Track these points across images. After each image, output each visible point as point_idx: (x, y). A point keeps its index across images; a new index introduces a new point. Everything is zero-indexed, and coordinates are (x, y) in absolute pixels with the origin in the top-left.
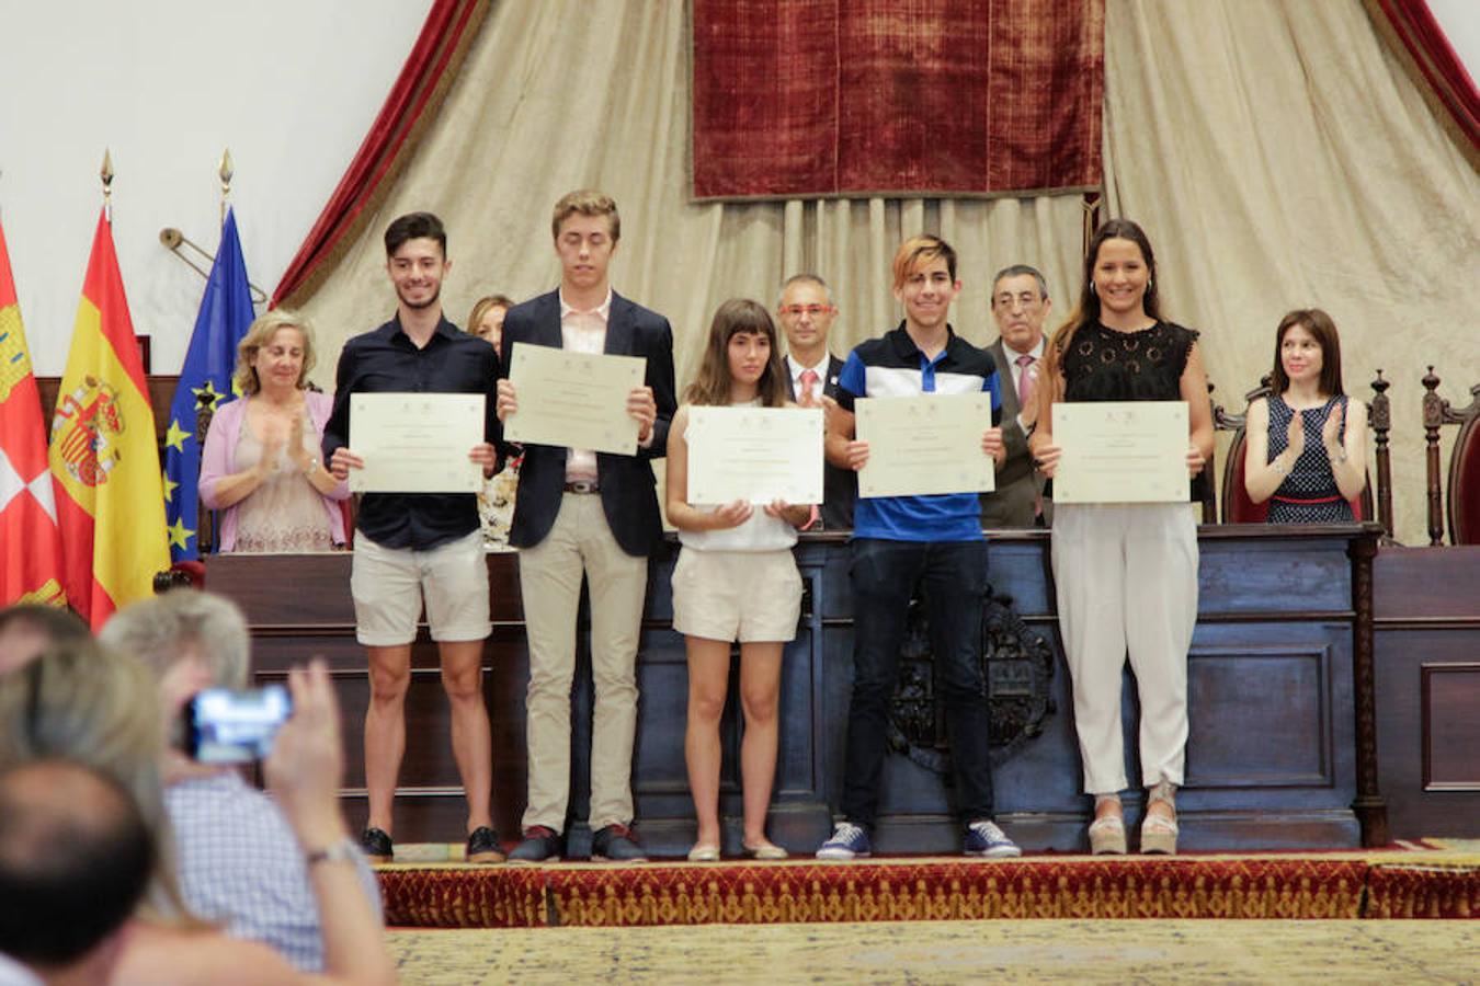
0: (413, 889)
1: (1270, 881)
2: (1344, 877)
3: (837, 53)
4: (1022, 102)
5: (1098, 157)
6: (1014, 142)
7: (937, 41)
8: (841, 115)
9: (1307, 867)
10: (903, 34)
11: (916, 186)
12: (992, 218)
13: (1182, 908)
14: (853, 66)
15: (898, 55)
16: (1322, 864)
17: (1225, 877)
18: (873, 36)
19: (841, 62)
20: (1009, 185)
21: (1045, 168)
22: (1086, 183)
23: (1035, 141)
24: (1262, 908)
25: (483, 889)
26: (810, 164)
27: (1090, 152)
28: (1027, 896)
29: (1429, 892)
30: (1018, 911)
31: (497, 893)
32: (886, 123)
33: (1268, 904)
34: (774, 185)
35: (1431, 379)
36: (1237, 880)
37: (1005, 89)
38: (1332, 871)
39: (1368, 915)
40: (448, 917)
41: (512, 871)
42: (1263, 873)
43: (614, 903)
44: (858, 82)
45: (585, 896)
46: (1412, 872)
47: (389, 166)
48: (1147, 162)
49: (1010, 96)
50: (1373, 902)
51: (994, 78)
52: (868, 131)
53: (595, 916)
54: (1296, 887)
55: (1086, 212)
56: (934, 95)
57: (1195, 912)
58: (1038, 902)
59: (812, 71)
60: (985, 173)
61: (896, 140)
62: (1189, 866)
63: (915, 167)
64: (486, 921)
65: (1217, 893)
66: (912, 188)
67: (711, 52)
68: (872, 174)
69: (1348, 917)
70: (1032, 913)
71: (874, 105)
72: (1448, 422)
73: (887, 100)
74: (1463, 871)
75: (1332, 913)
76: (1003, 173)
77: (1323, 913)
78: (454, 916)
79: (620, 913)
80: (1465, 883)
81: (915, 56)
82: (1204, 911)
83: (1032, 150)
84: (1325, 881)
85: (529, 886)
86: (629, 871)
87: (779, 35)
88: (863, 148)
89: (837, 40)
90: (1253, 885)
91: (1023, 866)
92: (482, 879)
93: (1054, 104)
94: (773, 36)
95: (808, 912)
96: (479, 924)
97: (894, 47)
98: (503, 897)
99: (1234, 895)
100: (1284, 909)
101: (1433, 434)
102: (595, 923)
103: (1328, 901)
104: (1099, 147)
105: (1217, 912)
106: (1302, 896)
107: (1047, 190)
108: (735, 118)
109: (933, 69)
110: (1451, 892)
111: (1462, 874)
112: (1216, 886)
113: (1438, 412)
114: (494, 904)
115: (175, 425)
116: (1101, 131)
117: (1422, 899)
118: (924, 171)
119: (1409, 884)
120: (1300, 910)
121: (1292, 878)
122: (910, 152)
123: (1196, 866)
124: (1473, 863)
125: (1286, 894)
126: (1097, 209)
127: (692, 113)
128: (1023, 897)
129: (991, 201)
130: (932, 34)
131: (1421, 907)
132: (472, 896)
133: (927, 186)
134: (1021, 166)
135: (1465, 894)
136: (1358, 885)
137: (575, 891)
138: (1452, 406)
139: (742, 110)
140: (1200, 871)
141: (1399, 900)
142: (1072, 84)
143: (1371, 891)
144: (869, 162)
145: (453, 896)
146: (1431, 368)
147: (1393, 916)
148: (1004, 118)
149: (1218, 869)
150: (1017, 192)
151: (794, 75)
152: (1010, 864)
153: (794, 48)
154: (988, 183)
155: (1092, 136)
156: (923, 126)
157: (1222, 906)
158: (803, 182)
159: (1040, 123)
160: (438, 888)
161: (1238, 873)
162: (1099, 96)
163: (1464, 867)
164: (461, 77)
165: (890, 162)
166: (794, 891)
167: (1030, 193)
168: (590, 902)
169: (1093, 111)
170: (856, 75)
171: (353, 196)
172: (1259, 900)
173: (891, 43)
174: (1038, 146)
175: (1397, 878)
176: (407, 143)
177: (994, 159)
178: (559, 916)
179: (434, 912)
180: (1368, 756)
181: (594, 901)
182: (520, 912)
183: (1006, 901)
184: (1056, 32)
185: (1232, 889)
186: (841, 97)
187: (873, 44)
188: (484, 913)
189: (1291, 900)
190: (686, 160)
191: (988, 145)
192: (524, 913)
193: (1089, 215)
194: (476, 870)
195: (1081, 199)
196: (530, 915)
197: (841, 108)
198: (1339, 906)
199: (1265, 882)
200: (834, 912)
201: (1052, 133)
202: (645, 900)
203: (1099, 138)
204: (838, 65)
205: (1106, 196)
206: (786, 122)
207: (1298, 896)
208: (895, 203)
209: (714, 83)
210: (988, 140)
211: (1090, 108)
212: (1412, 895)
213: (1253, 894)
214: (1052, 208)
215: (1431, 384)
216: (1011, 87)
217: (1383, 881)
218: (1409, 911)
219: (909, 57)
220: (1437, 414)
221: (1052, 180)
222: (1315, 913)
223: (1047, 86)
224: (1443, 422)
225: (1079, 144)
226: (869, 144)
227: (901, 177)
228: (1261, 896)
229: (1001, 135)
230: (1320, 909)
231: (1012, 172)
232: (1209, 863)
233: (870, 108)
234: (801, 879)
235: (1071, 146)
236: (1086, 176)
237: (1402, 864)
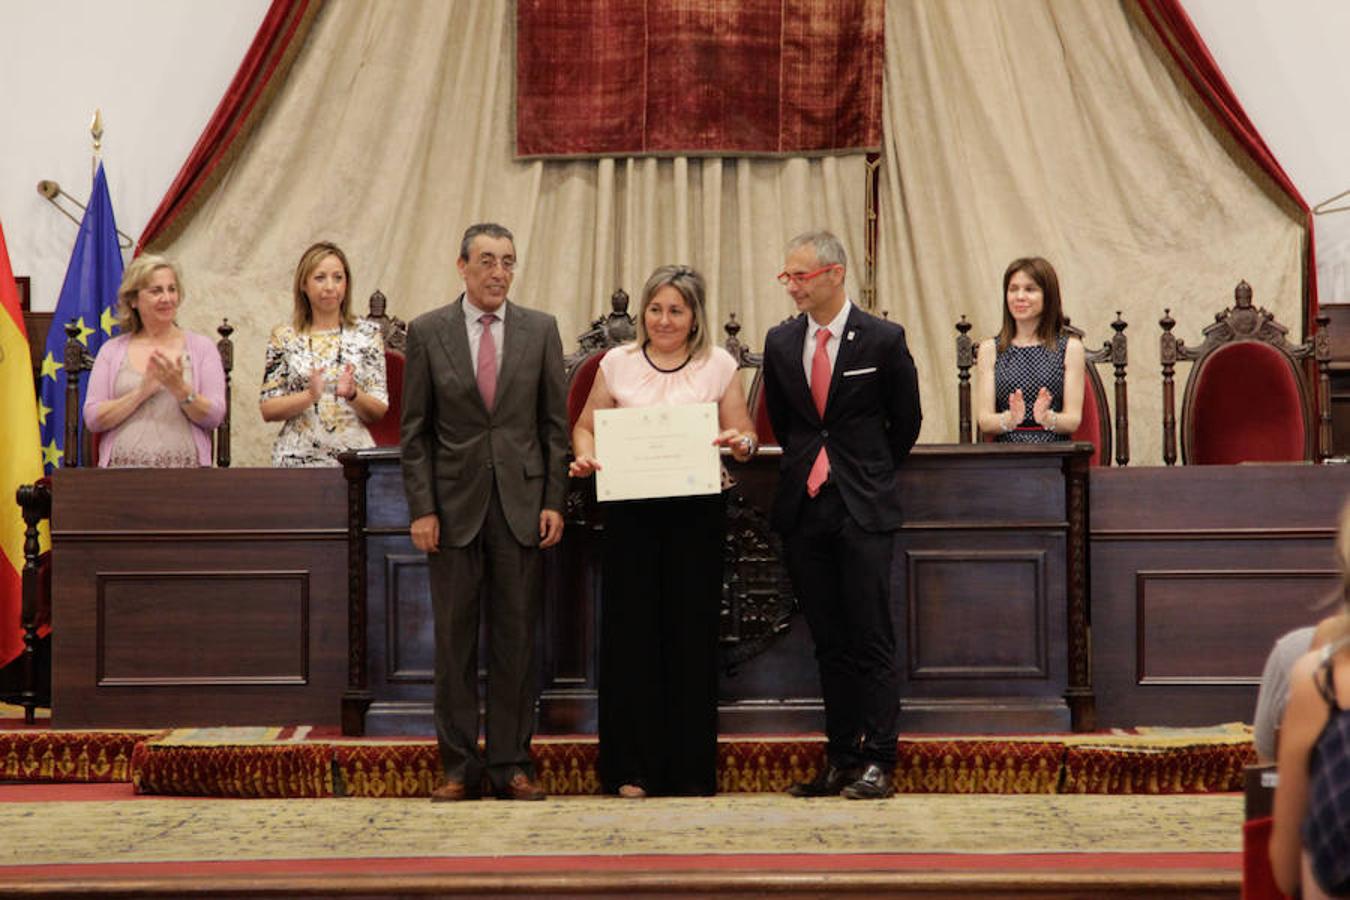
0: (219, 764)
1: (979, 760)
2: (1044, 757)
3: (646, 26)
4: (812, 71)
5: (879, 121)
6: (804, 107)
7: (734, 16)
8: (648, 83)
9: (1011, 748)
10: (703, 9)
11: (715, 146)
12: (784, 175)
13: (900, 783)
14: (659, 38)
15: (699, 29)
16: (1024, 745)
17: (938, 756)
18: (677, 11)
19: (650, 33)
20: (798, 146)
21: (831, 130)
22: (866, 145)
23: (822, 107)
24: (971, 784)
25: (279, 763)
26: (621, 125)
27: (871, 117)
28: (762, 772)
29: (1123, 770)
30: (753, 786)
31: (291, 767)
32: (688, 90)
33: (976, 782)
34: (585, 146)
35: (1168, 321)
36: (948, 759)
37: (795, 60)
38: (1033, 751)
39: (1065, 790)
40: (249, 788)
41: (304, 746)
42: (971, 752)
43: (394, 775)
44: (664, 52)
45: (367, 769)
46: (1106, 752)
47: (241, 125)
48: (923, 125)
49: (800, 66)
50: (1070, 779)
51: (786, 50)
52: (673, 97)
53: (377, 788)
54: (1001, 766)
55: (867, 172)
56: (732, 65)
57: (912, 787)
58: (772, 777)
59: (622, 43)
60: (778, 135)
61: (698, 105)
62: (905, 746)
63: (714, 130)
64: (282, 793)
65: (931, 771)
66: (711, 148)
67: (533, 24)
68: (676, 136)
69: (1047, 792)
70: (768, 788)
71: (679, 74)
72: (1183, 360)
73: (690, 70)
74: (1153, 752)
75: (1033, 789)
76: (793, 135)
77: (1025, 789)
78: (254, 787)
79: (399, 784)
80: (1155, 762)
81: (716, 30)
82: (919, 787)
83: (820, 115)
84: (1027, 760)
85: (318, 761)
86: (408, 747)
87: (595, 11)
88: (668, 112)
89: (646, 15)
90: (963, 764)
91: (759, 746)
92: (278, 754)
93: (839, 73)
94: (590, 12)
95: (566, 785)
96: (276, 795)
97: (698, 23)
98: (297, 771)
99: (946, 772)
100: (991, 785)
101: (1168, 370)
102: (377, 794)
103: (1030, 779)
104: (880, 112)
105: (931, 788)
106: (1007, 773)
107: (833, 150)
108: (554, 84)
109: (731, 42)
110: (1143, 771)
111: (1151, 755)
112: (931, 764)
113: (1173, 351)
114: (289, 776)
115: (50, 357)
116: (881, 95)
117: (1116, 777)
118: (722, 134)
119: (1103, 763)
120: (1005, 786)
121: (998, 758)
122: (710, 114)
123: (913, 746)
124: (1162, 745)
125: (993, 772)
126: (877, 169)
127: (515, 79)
128: (758, 773)
129: (782, 160)
130: (730, 10)
131: (1115, 785)
132: (269, 768)
133: (726, 147)
134: (810, 129)
135: (1154, 773)
136: (1056, 764)
137: (359, 765)
138: (1186, 344)
139: (560, 78)
140: (916, 751)
141: (1096, 779)
142: (856, 54)
143: (1068, 769)
144: (674, 126)
145: (254, 770)
146: (1167, 311)
147: (1089, 792)
148: (795, 86)
149: (932, 748)
150: (805, 152)
151: (607, 47)
152: (747, 743)
153: (607, 23)
154: (780, 144)
155: (873, 101)
156: (722, 93)
157: (936, 783)
158: (613, 141)
159: (827, 90)
160: (241, 762)
161: (949, 753)
162: (880, 67)
163: (1154, 748)
164: (307, 46)
165: (693, 124)
166: (555, 768)
167: (819, 153)
168: (372, 775)
169: (874, 80)
170: (662, 47)
171: (210, 152)
172: (969, 777)
173: (694, 18)
174: (825, 111)
175: (1092, 757)
176: (258, 106)
177: (786, 122)
178: (345, 787)
179: (238, 784)
180: (1079, 650)
181: (375, 774)
182: (310, 784)
183: (744, 776)
184: (841, 9)
185: (944, 767)
186: (649, 66)
187: (677, 19)
188: (281, 784)
189: (997, 777)
190: (510, 122)
191: (781, 110)
192: (314, 785)
193: (870, 173)
194: (274, 746)
195: (863, 159)
196: (318, 787)
197: (650, 75)
198: (1039, 783)
199: (974, 761)
200: (590, 786)
201: (838, 99)
202: (422, 773)
203: (880, 104)
204: (647, 38)
205: (885, 156)
206: (600, 87)
207: (1003, 773)
208: (696, 162)
209: (535, 53)
210: (781, 106)
211: (871, 77)
212: (1107, 773)
213: (963, 772)
214: (837, 166)
215: (1168, 325)
216: (801, 59)
217: (1080, 760)
218: (1105, 788)
219: (709, 30)
220: (1173, 352)
221: (837, 143)
222: (1018, 789)
223: (833, 57)
224: (1178, 360)
225: (862, 109)
226: (673, 109)
227: (702, 139)
228: (970, 772)
229: (792, 101)
230: (1022, 785)
231: (801, 135)
232: (924, 744)
233: (674, 77)
234: (561, 755)
235: (855, 111)
236: (868, 138)
237: (1097, 745)
